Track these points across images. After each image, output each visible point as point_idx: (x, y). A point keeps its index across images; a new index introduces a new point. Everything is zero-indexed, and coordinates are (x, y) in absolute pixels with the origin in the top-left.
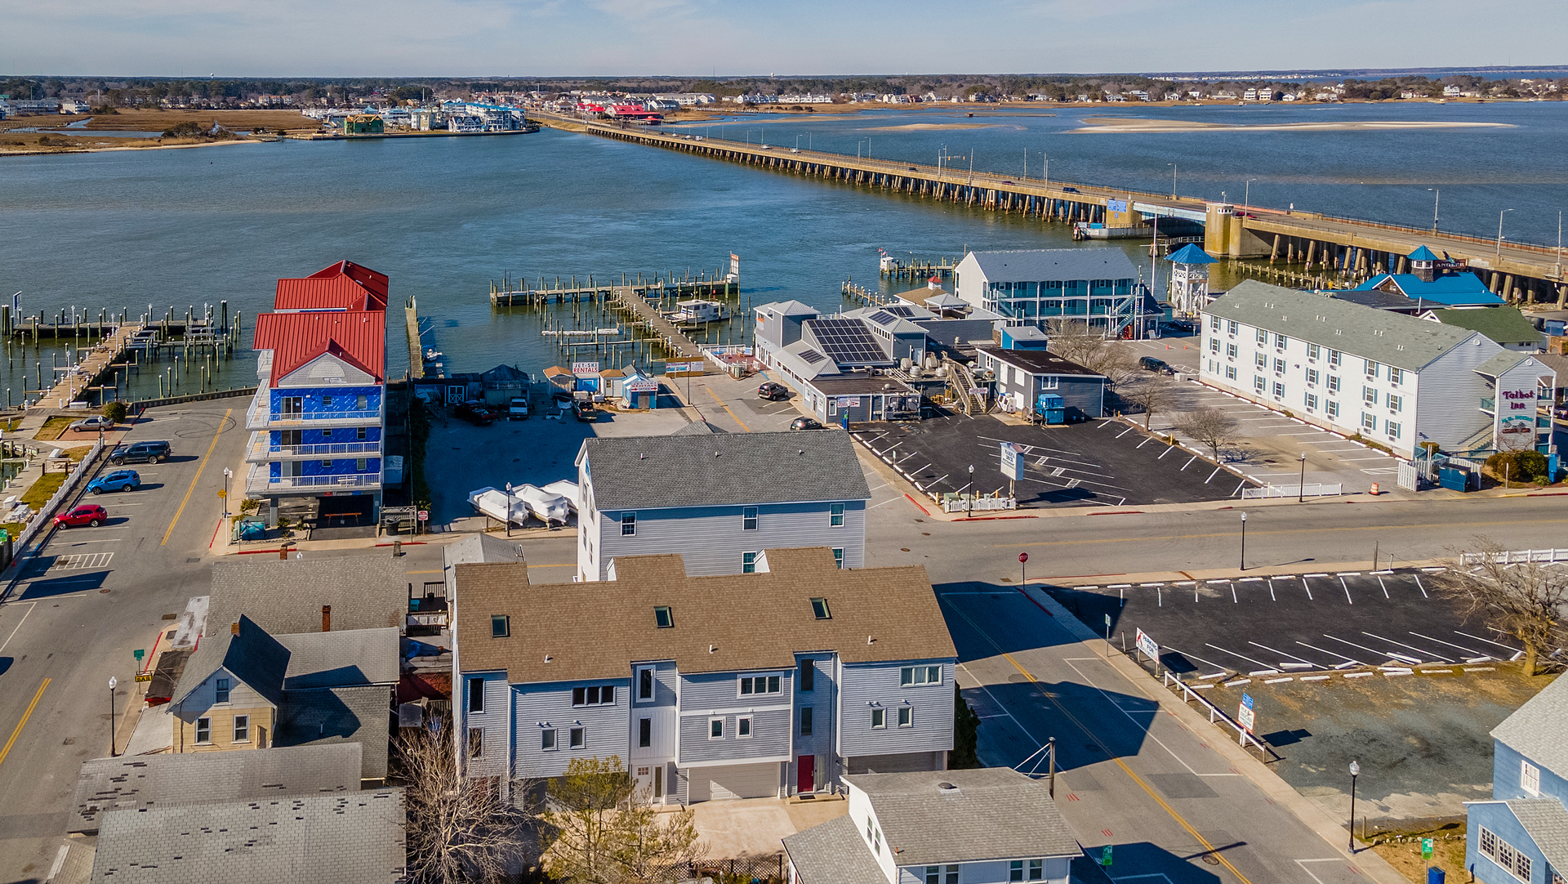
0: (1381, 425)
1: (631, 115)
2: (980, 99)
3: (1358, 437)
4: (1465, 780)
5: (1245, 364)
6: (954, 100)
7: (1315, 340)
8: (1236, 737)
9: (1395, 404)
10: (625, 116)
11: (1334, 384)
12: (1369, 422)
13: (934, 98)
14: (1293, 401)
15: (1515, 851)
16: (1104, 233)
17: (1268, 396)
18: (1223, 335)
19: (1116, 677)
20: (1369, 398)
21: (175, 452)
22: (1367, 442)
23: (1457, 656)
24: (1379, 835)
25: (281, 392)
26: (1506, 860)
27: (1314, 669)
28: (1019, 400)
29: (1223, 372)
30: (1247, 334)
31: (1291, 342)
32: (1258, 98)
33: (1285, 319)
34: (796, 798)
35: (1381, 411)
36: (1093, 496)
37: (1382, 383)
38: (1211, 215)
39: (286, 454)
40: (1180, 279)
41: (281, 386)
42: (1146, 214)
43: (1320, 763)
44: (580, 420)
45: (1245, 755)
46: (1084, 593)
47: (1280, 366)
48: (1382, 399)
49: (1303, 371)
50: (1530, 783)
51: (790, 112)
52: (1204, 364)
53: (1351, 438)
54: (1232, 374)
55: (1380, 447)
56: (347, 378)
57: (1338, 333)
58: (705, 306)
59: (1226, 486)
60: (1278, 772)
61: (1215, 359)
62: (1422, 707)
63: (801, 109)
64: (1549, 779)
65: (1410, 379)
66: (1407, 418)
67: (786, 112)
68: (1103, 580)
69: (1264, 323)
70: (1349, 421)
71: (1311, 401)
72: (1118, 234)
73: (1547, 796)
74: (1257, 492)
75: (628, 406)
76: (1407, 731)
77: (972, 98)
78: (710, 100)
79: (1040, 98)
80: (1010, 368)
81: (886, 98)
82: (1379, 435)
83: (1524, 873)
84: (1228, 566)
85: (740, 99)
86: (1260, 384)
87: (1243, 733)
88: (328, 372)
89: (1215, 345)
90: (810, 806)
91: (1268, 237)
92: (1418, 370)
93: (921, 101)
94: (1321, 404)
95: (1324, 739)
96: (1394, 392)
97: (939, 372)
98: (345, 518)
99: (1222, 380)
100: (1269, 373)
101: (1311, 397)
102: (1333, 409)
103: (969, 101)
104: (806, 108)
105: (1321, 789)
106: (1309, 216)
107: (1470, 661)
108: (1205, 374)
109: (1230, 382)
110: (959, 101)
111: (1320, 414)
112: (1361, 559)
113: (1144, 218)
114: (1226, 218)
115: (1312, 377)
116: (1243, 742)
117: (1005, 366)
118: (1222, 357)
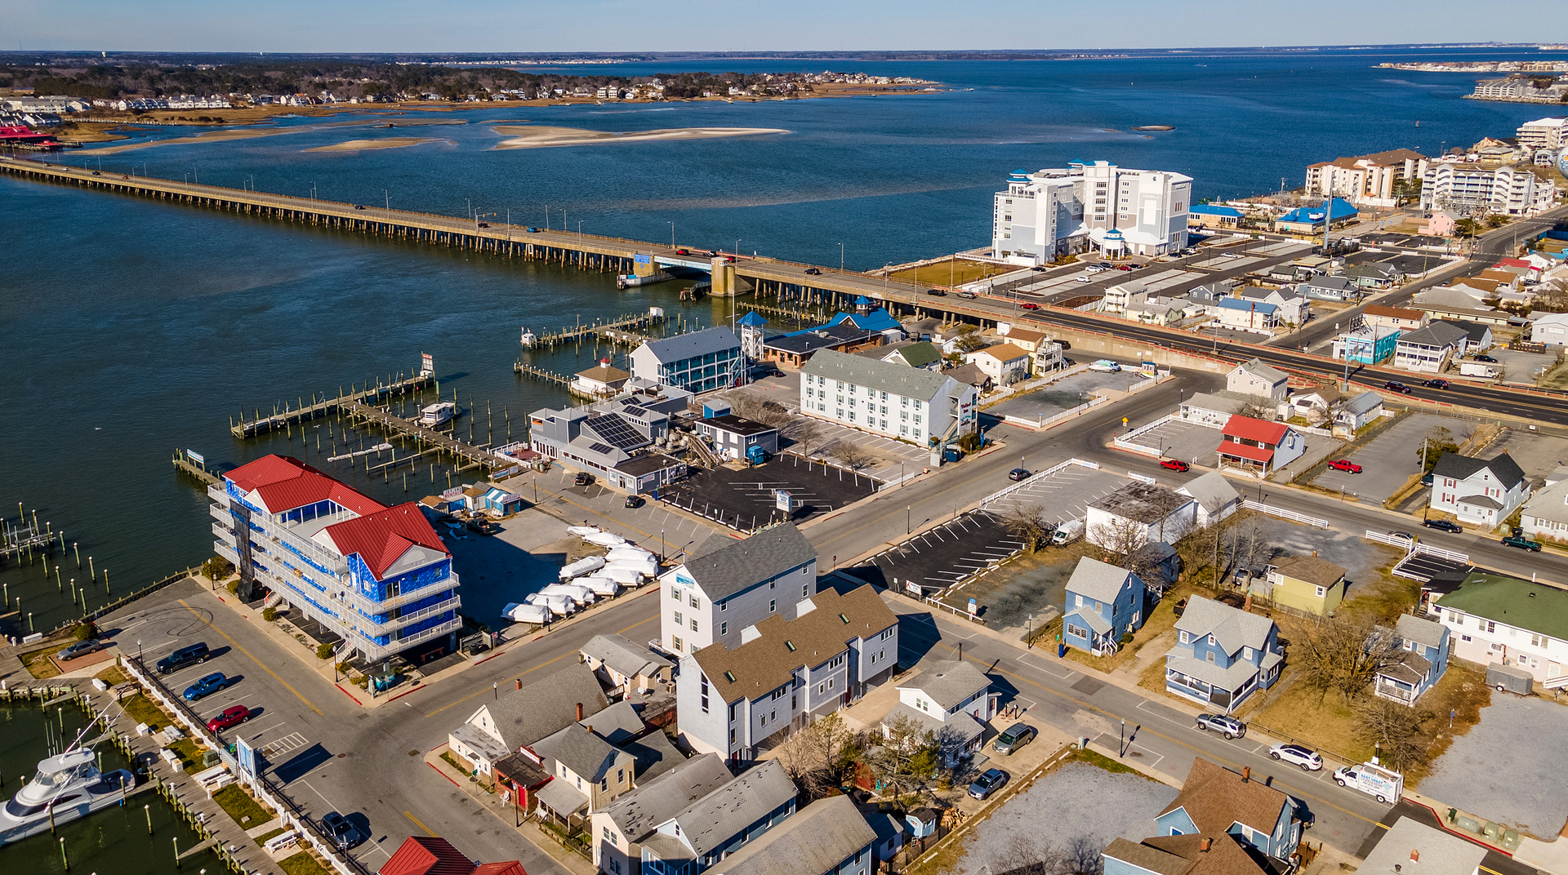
0: (910, 431)
1: (16, 139)
2: (378, 100)
3: (898, 439)
4: (1041, 608)
5: (830, 403)
6: (354, 101)
7: (872, 385)
8: (967, 618)
9: (917, 419)
10: (7, 139)
11: (884, 410)
12: (904, 430)
13: (333, 99)
14: (861, 421)
15: (1080, 629)
16: (638, 282)
17: (845, 420)
18: (815, 385)
19: (906, 607)
20: (904, 417)
21: (211, 647)
22: (904, 441)
23: (1006, 553)
24: (1030, 639)
25: (385, 582)
26: (1077, 633)
27: (968, 577)
28: (734, 453)
29: (816, 406)
30: (831, 385)
31: (858, 388)
32: (607, 95)
33: (851, 374)
34: (846, 708)
35: (910, 424)
36: (816, 509)
37: (910, 408)
38: (715, 266)
39: (394, 624)
40: (748, 336)
41: (385, 577)
42: (663, 264)
43: (998, 618)
44: (484, 535)
45: (974, 624)
46: (859, 568)
47: (852, 402)
48: (911, 417)
49: (866, 404)
50: (1079, 602)
51: (197, 123)
52: (803, 403)
53: (895, 440)
54: (822, 408)
55: (911, 443)
56: (428, 559)
57: (883, 381)
58: (444, 409)
59: (867, 487)
60: (989, 627)
61: (810, 400)
62: (1012, 581)
63: (209, 120)
64: (1086, 599)
65: (925, 405)
66: (924, 427)
67: (191, 123)
68: (862, 557)
69: (841, 377)
70: (893, 430)
71: (871, 421)
72: (647, 281)
73: (1085, 606)
74: (884, 486)
75: (501, 514)
76: (1014, 594)
77: (370, 98)
78: (85, 107)
79: (432, 97)
80: (725, 433)
81: (283, 100)
82: (910, 437)
83: (1084, 636)
84: (901, 534)
85: (122, 105)
86: (840, 413)
87: (971, 616)
88: (417, 557)
89: (810, 392)
90: (852, 708)
91: (752, 280)
92: (929, 401)
93: (321, 102)
94: (877, 422)
95: (992, 607)
96: (917, 413)
97: (682, 443)
98: (433, 654)
99: (815, 412)
100: (846, 407)
101: (871, 418)
102: (884, 424)
103: (367, 102)
104: (215, 119)
105: (1005, 629)
106: (768, 260)
107: (1013, 554)
108: (804, 409)
109: (821, 413)
110: (358, 102)
111: (877, 428)
112: (945, 514)
113: (661, 266)
114: (725, 268)
115: (872, 407)
116: (971, 619)
117: (720, 432)
118: (815, 398)
